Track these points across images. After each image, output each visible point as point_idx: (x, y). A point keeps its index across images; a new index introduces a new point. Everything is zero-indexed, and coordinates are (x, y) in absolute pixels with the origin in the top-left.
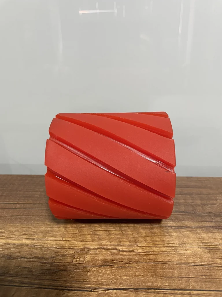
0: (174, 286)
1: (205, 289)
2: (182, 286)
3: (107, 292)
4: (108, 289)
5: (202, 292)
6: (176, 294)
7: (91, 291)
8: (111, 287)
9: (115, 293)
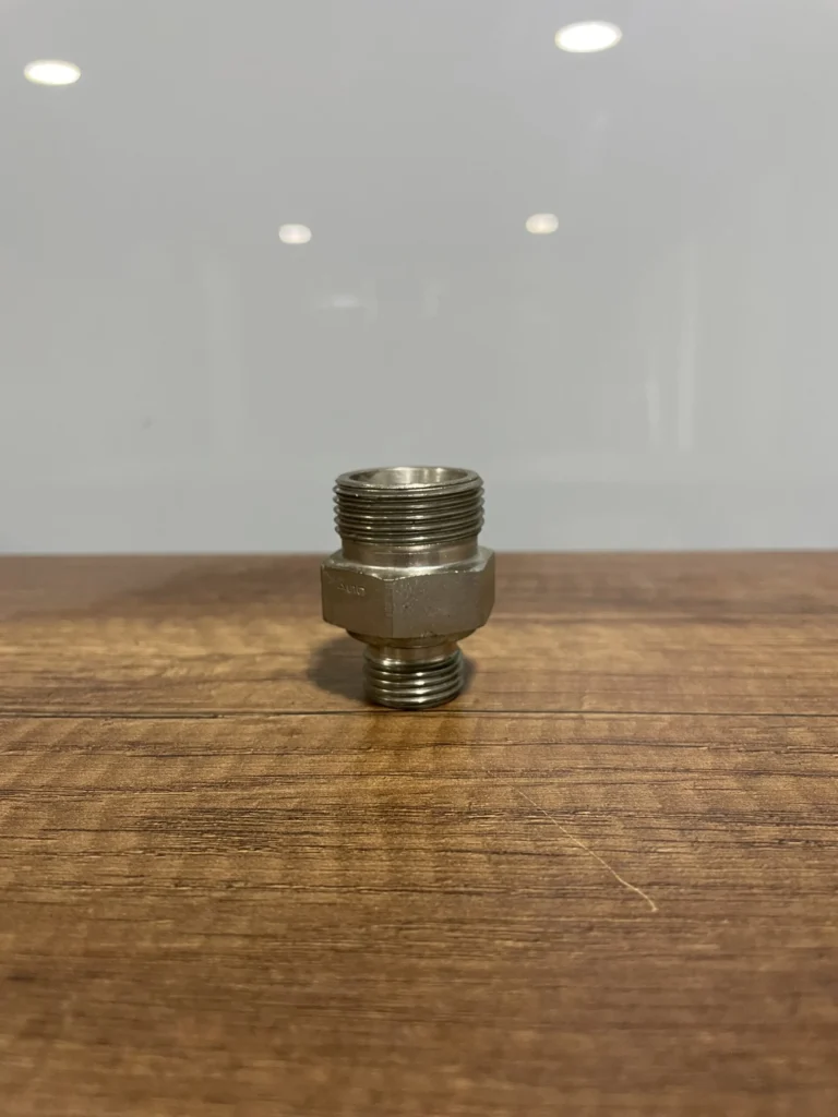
0: (523, 706)
1: (636, 710)
2: (552, 707)
3: (271, 718)
4: (278, 714)
5: (626, 716)
6: (527, 718)
7: (215, 717)
8: (291, 710)
9: (304, 720)
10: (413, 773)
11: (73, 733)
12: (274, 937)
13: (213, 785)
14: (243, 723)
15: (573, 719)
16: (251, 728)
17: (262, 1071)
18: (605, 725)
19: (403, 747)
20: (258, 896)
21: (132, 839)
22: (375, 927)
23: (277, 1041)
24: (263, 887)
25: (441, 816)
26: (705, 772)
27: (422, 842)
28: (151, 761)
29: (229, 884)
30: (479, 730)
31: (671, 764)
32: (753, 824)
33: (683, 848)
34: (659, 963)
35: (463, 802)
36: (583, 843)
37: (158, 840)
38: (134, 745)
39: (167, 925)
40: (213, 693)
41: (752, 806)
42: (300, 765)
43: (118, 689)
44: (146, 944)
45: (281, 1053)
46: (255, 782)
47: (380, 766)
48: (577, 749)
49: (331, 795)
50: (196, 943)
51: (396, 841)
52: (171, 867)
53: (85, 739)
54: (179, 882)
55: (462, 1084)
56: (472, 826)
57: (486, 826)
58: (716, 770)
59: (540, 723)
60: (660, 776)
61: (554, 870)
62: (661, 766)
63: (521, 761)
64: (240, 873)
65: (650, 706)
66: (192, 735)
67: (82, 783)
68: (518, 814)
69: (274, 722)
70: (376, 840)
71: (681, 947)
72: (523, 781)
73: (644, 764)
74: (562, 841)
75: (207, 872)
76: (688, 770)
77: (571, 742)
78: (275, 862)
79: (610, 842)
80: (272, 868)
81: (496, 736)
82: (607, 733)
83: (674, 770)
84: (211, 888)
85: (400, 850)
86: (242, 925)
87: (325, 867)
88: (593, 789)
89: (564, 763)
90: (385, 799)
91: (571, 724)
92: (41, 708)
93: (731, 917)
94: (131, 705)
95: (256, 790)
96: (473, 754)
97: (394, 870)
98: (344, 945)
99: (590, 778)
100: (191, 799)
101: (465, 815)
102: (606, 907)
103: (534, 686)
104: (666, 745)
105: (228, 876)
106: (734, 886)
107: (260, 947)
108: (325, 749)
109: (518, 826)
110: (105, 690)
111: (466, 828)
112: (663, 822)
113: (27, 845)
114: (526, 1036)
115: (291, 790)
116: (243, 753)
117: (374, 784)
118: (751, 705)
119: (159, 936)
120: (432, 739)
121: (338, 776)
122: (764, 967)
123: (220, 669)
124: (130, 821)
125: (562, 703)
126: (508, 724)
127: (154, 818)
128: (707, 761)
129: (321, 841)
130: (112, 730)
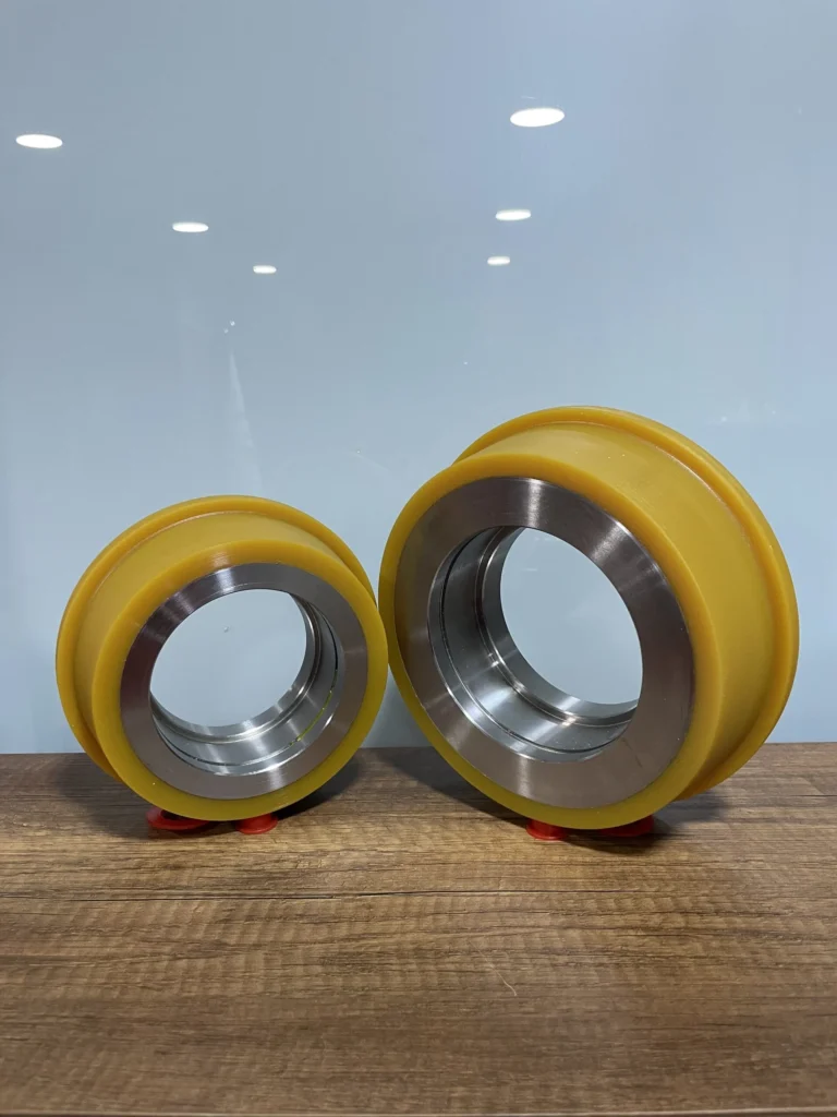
10: (425, 931)
11: (270, 910)
12: (384, 1009)
13: (342, 940)
14: (346, 901)
15: (494, 896)
16: (351, 905)
17: (391, 1055)
18: (508, 899)
19: (420, 915)
20: (375, 993)
21: (319, 969)
22: (419, 1005)
23: (393, 1046)
24: (376, 990)
25: (439, 954)
26: (546, 927)
27: (432, 968)
28: (312, 926)
29: (363, 988)
30: (453, 904)
31: (532, 923)
32: (559, 955)
33: (530, 967)
34: (514, 1016)
35: (447, 947)
36: (492, 966)
37: (329, 969)
38: (301, 916)
39: (345, 1006)
40: (326, 880)
41: (560, 946)
42: (377, 927)
43: (280, 878)
44: (340, 1014)
45: (395, 1049)
46: (360, 937)
47: (412, 927)
48: (495, 915)
49: (393, 944)
50: (357, 1013)
51: (423, 967)
52: (339, 982)
53: (278, 913)
54: (344, 987)
55: (451, 1057)
56: (451, 959)
57: (456, 958)
58: (551, 927)
59: (478, 899)
60: (527, 930)
61: (482, 979)
62: (529, 924)
63: (471, 923)
64: (365, 984)
65: (529, 887)
66: (325, 909)
67: (288, 940)
68: (469, 952)
69: (360, 900)
70: (414, 967)
71: (522, 1010)
72: (471, 934)
73: (521, 923)
74: (485, 965)
75: (354, 983)
76: (539, 927)
77: (493, 911)
78: (378, 978)
79: (504, 965)
80: (377, 981)
81: (460, 908)
82: (507, 905)
83: (533, 927)
84: (357, 991)
85: (423, 971)
86: (372, 1006)
87: (397, 980)
88: (498, 938)
89: (488, 924)
90: (415, 946)
91: (493, 899)
92: (247, 892)
93: (541, 997)
94: (290, 890)
95: (362, 942)
96: (450, 919)
97: (423, 981)
98: (409, 1012)
99: (498, 932)
100: (335, 948)
101: (449, 953)
102: (499, 994)
103: (479, 873)
104: (532, 911)
105: (361, 985)
106: (545, 984)
107: (380, 1014)
108: (386, 917)
109: (469, 959)
110: (274, 878)
111: (447, 960)
112: (525, 955)
113: (280, 972)
114: (469, 1042)
115: (375, 942)
116: (352, 920)
117: (409, 937)
118: (575, 885)
119: (345, 1011)
120: (432, 911)
121: (394, 933)
122: (548, 1016)
123: (324, 862)
124: (315, 960)
125: (491, 884)
126: (465, 900)
127: (324, 958)
128: (547, 921)
129: (394, 967)
130: (287, 907)
